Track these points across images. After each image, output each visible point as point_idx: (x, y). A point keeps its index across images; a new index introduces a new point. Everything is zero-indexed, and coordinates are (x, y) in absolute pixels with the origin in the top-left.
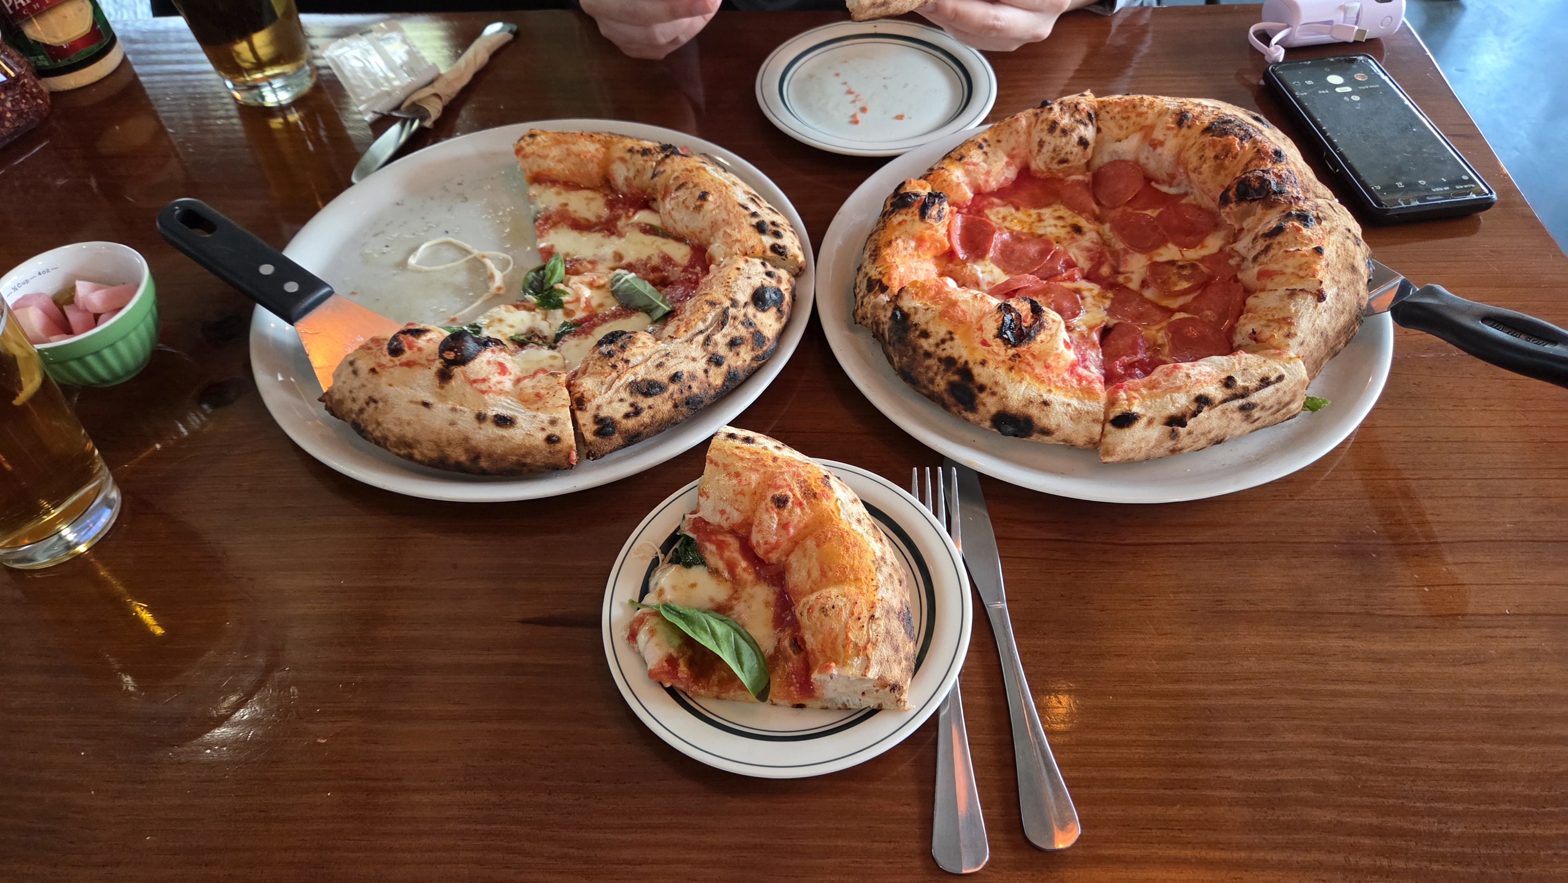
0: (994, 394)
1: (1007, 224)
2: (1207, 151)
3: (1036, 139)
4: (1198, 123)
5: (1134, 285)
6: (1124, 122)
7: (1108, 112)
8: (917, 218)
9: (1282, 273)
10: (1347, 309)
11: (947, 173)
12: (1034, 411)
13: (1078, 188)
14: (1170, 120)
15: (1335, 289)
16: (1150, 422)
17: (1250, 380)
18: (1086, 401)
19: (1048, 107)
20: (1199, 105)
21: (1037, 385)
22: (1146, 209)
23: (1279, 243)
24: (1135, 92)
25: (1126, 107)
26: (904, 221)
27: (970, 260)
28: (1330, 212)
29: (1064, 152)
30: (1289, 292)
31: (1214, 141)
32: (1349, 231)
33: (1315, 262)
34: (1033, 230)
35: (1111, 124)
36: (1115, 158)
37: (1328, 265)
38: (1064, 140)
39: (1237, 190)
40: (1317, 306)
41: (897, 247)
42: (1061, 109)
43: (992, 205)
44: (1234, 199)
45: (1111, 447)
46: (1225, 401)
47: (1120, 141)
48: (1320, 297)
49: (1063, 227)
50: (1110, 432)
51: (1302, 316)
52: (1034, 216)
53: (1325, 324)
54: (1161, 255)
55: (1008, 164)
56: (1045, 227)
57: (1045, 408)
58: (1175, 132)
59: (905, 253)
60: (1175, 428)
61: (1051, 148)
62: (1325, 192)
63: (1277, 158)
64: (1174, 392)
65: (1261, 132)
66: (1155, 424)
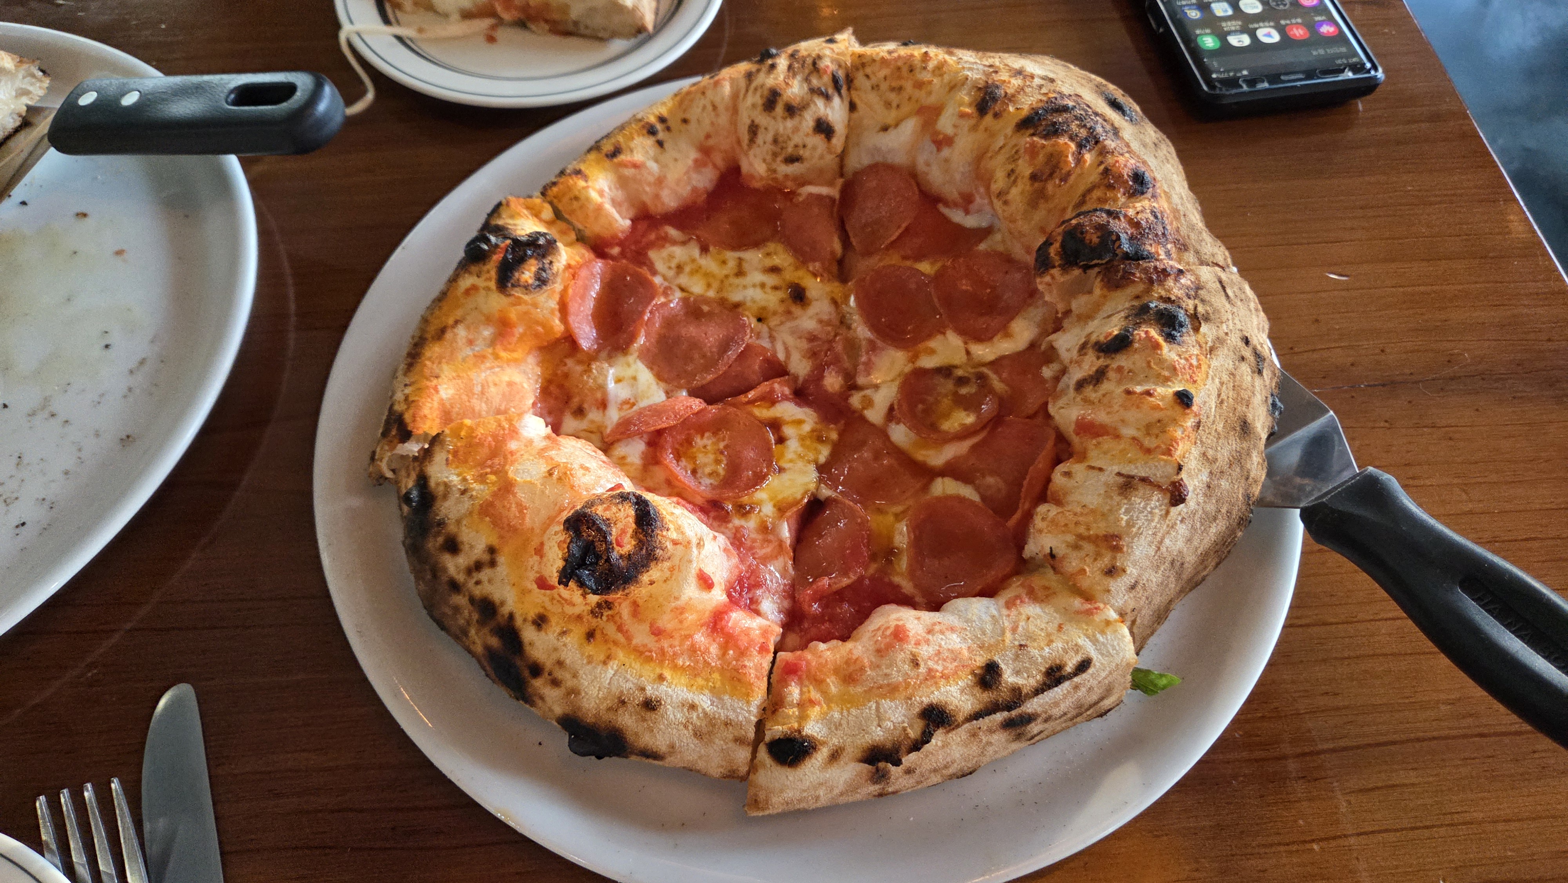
0: (555, 683)
1: (683, 280)
2: (1020, 162)
3: (744, 121)
4: (1011, 109)
5: (875, 415)
6: (893, 97)
7: (867, 76)
8: (493, 284)
9: (1118, 437)
10: (1224, 511)
11: (581, 183)
12: (627, 721)
13: (816, 210)
14: (965, 98)
15: (1204, 477)
16: (835, 756)
17: (1027, 670)
18: (726, 697)
19: (770, 62)
20: (1019, 72)
21: (637, 666)
22: (919, 257)
23: (1120, 369)
24: (918, 41)
25: (899, 68)
26: (474, 288)
27: (603, 354)
28: (1219, 301)
29: (791, 144)
30: (1121, 480)
31: (1033, 145)
32: (1247, 341)
33: (1175, 421)
34: (725, 294)
35: (873, 98)
36: (878, 159)
37: (1198, 425)
38: (790, 123)
39: (1063, 246)
40: (1167, 513)
41: (454, 340)
42: (790, 67)
43: (665, 240)
44: (1057, 261)
45: (762, 796)
46: (976, 716)
47: (885, 129)
48: (1177, 496)
49: (776, 288)
50: (764, 765)
51: (1139, 534)
52: (732, 264)
53: (1180, 544)
54: (932, 352)
55: (699, 165)
56: (745, 287)
57: (648, 715)
58: (972, 122)
59: (468, 352)
60: (881, 765)
61: (769, 137)
62: (1216, 250)
63: (1137, 186)
64: (884, 697)
65: (1116, 132)
66: (844, 758)
